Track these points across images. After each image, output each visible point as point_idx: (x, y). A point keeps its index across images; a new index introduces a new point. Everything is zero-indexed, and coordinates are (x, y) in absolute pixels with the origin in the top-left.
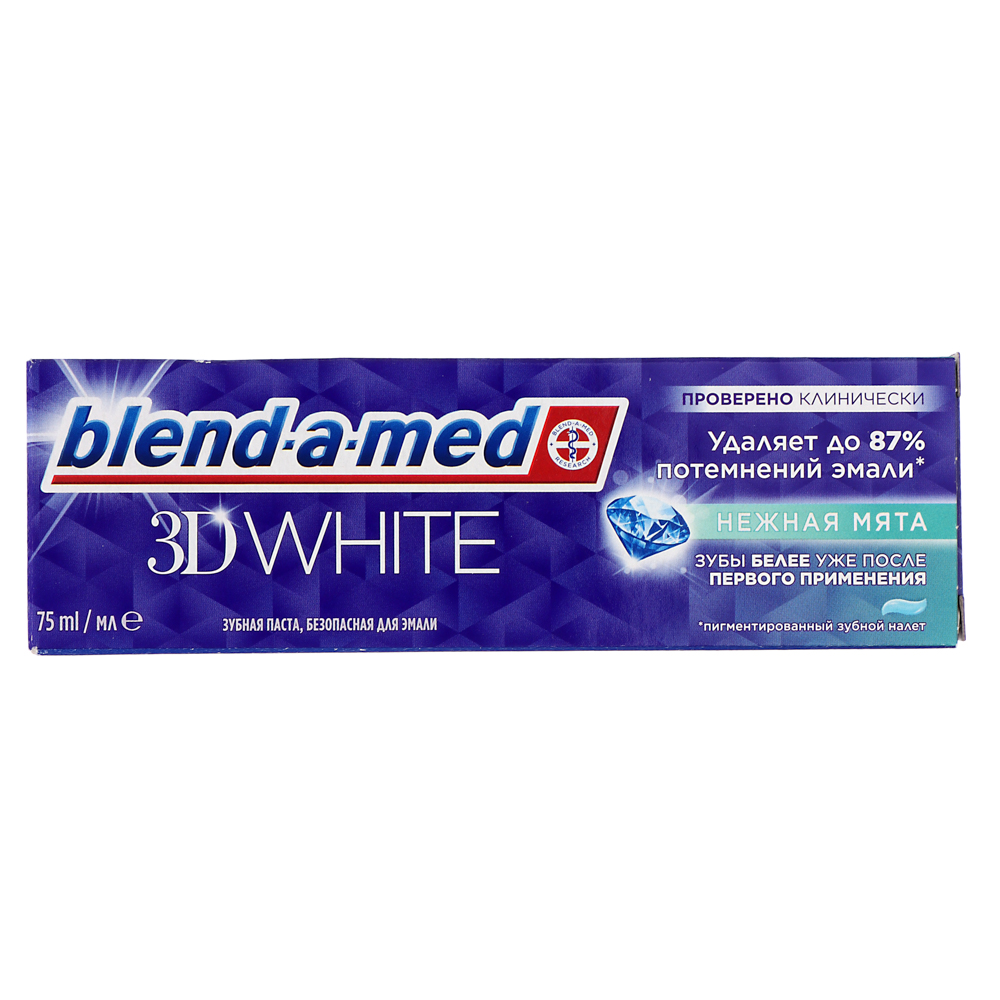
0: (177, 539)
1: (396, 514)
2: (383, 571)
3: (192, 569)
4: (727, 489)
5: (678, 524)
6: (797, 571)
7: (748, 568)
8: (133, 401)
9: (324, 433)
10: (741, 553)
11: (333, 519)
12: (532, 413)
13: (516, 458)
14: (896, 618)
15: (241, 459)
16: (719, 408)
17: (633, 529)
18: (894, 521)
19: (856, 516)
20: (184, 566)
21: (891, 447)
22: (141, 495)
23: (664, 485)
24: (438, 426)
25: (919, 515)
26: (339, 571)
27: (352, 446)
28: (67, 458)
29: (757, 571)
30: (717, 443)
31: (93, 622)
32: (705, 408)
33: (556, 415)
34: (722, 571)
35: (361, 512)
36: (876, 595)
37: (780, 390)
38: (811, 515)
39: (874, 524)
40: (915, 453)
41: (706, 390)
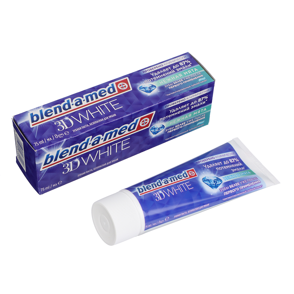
0: (68, 167)
1: (111, 146)
2: (108, 155)
3: (71, 170)
4: (172, 118)
5: (163, 126)
6: (183, 125)
7: (175, 128)
8: (58, 150)
9: (97, 139)
10: (174, 126)
11: (99, 151)
12: (137, 120)
13: (134, 128)
14: (199, 125)
15: (80, 149)
16: (172, 106)
17: (155, 130)
18: (201, 111)
19: (194, 113)
20: (70, 170)
21: (202, 100)
22: (61, 163)
23: (161, 122)
24: (119, 129)
25: (205, 109)
26: (100, 159)
27: (102, 139)
28: (45, 163)
29: (176, 128)
30: (171, 111)
31: (52, 186)
32: (170, 107)
33: (142, 119)
34: (170, 130)
35: (104, 149)
36: (196, 123)
37: (183, 99)
38: (187, 116)
39: (197, 113)
40: (206, 99)
41: (170, 104)
